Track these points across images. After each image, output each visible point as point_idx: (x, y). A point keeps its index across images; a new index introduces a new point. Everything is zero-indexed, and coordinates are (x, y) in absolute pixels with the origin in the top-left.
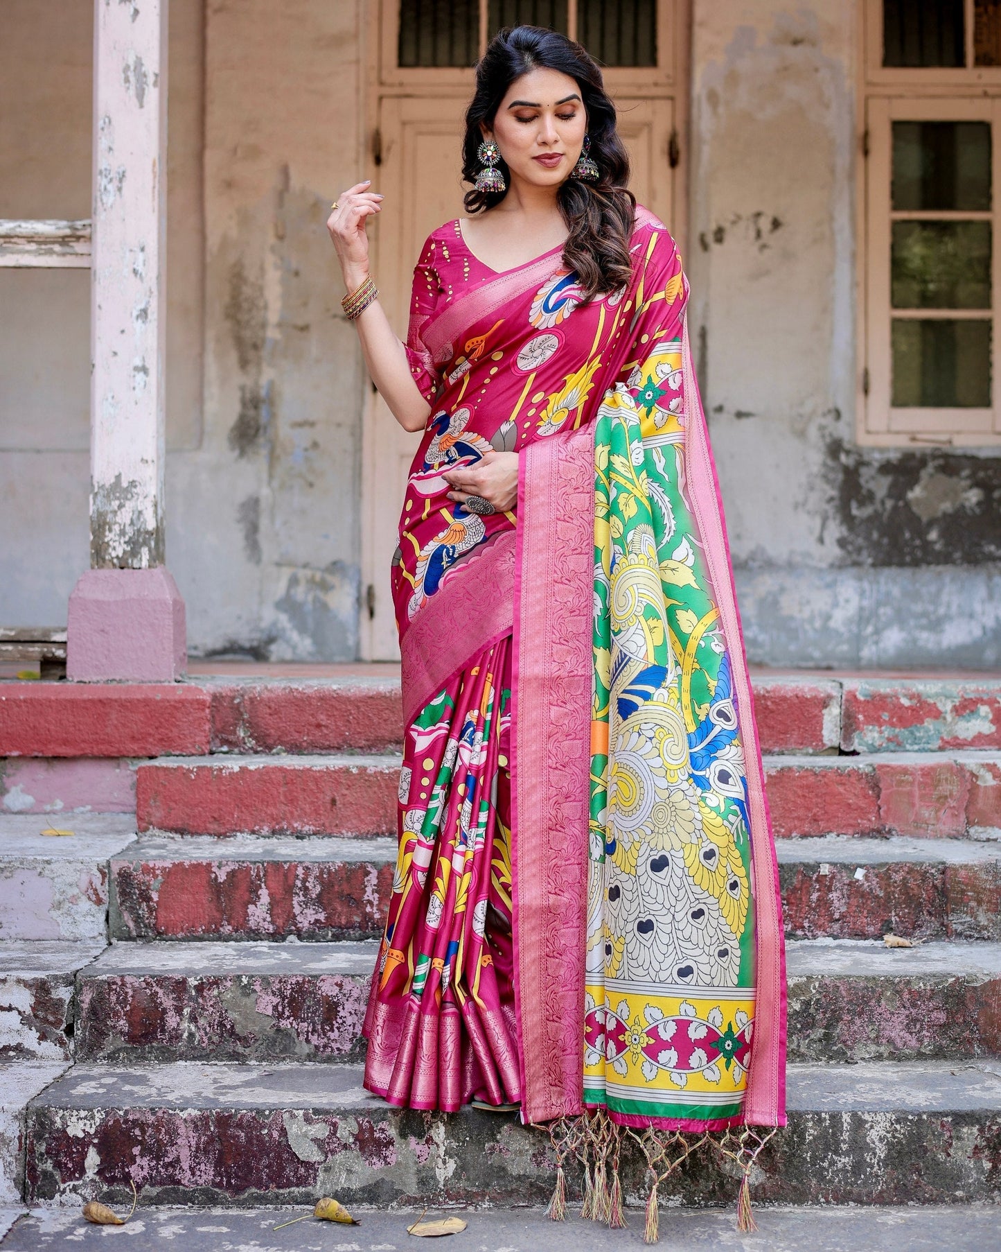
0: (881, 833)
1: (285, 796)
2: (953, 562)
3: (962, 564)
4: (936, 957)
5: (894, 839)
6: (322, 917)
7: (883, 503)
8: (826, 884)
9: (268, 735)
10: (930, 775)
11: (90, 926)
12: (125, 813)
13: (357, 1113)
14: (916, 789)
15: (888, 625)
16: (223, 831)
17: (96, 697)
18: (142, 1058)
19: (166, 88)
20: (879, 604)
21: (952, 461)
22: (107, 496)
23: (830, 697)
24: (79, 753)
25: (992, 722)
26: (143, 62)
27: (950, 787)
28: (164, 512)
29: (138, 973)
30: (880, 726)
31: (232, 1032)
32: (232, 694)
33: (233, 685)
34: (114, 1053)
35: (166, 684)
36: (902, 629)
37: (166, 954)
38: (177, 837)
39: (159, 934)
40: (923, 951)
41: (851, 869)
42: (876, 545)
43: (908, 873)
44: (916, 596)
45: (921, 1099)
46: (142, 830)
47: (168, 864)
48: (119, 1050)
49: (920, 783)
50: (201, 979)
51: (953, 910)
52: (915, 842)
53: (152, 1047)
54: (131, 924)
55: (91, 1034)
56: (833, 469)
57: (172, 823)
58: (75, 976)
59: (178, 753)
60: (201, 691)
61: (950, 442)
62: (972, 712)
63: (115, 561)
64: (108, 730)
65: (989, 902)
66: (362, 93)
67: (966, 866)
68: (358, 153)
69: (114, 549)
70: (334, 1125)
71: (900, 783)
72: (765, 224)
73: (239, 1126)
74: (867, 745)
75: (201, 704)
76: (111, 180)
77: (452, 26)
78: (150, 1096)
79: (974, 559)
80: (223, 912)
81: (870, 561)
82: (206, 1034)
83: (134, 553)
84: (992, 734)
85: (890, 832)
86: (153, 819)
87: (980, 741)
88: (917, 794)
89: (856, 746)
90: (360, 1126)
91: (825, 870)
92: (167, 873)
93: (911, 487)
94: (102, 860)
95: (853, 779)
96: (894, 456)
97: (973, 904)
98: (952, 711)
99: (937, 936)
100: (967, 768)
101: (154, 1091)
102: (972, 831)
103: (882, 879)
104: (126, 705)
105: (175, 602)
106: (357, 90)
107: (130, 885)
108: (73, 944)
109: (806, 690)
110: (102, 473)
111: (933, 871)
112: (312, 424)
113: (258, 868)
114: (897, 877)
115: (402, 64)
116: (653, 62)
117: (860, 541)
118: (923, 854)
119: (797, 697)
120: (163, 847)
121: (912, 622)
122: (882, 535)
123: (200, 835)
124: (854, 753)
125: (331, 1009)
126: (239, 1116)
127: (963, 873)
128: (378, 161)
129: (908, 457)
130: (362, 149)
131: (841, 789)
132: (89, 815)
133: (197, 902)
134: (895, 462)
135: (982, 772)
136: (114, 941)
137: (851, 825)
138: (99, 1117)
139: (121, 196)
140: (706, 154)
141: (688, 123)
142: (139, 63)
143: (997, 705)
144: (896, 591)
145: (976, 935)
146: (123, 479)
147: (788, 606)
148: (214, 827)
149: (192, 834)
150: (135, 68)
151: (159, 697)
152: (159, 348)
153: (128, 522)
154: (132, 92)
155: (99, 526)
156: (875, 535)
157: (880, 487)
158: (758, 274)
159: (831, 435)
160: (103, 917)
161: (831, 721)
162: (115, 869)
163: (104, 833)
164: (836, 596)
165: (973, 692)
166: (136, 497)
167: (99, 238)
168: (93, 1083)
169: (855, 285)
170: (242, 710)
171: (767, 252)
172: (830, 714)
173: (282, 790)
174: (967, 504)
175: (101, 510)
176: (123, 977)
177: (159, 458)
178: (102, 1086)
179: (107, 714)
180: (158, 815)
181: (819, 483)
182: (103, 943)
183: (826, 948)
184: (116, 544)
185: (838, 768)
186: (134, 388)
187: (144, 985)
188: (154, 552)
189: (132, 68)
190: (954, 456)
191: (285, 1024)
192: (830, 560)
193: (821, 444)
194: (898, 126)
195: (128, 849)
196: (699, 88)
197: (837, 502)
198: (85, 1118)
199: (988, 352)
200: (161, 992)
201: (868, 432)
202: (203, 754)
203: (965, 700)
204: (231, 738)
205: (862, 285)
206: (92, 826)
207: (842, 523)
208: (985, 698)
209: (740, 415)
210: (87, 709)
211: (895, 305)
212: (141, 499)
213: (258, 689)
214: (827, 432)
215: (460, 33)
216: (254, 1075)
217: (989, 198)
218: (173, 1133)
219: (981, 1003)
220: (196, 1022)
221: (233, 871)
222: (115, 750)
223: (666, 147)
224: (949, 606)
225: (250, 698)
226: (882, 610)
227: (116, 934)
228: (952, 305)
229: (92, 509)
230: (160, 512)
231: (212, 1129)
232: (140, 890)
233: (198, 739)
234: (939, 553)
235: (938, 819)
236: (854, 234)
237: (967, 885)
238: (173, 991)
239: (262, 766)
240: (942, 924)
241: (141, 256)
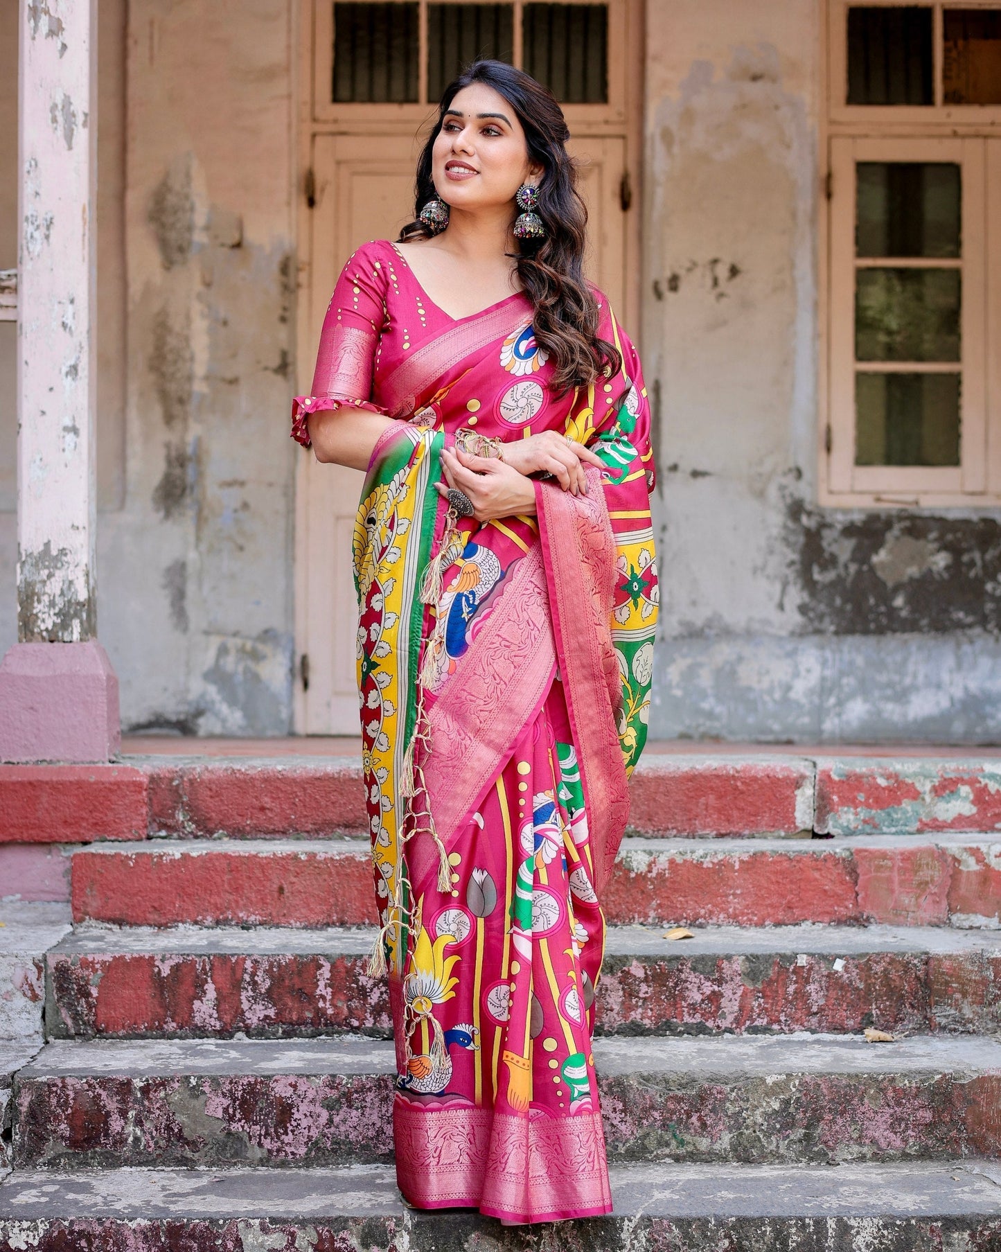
0: (859, 921)
1: (230, 884)
2: (920, 630)
3: (929, 631)
4: (920, 1052)
5: (872, 927)
6: (271, 1012)
7: (846, 567)
8: (803, 976)
9: (209, 819)
10: (910, 860)
11: (24, 1023)
12: (56, 901)
13: (316, 1221)
14: (895, 874)
15: (852, 696)
16: (163, 921)
17: (25, 779)
18: (85, 1164)
19: (95, 128)
20: (842, 674)
21: (918, 522)
22: (36, 565)
23: (803, 777)
24: (7, 838)
25: (973, 802)
26: (72, 100)
27: (931, 872)
28: (96, 582)
29: (79, 1073)
30: (856, 807)
31: (180, 1136)
32: (170, 776)
33: (171, 766)
34: (54, 1159)
35: (100, 765)
36: (866, 701)
37: (107, 1054)
38: (115, 928)
39: (99, 1031)
40: (905, 1046)
41: (829, 959)
42: (839, 612)
43: (889, 964)
44: (881, 666)
45: (908, 1203)
46: (76, 921)
47: (108, 958)
48: (59, 1156)
49: (900, 868)
50: (147, 1080)
51: (937, 1003)
52: (895, 930)
53: (96, 1152)
54: (69, 1022)
55: (30, 1139)
56: (793, 532)
57: (109, 914)
58: (13, 1077)
59: (113, 838)
60: (138, 772)
61: (917, 503)
62: (952, 792)
63: (44, 634)
64: (39, 814)
65: (975, 993)
66: (294, 131)
67: (950, 956)
68: (290, 194)
69: (43, 621)
70: (293, 1235)
71: (879, 868)
72: (722, 271)
73: (192, 1236)
74: (842, 827)
75: (138, 786)
76: (38, 227)
77: (389, 59)
78: (95, 1205)
79: (942, 627)
80: (166, 1008)
81: (832, 628)
82: (153, 1138)
83: (65, 625)
84: (973, 815)
85: (868, 920)
86: (89, 909)
87: (960, 823)
88: (896, 880)
89: (830, 829)
90: (320, 1235)
91: (802, 961)
92: (109, 968)
93: (876, 551)
94: (38, 954)
95: (830, 864)
96: (858, 518)
97: (958, 996)
98: (930, 792)
99: (919, 1030)
100: (949, 852)
101: (99, 1199)
102: (954, 918)
103: (862, 970)
104: (58, 788)
105: (109, 678)
106: (289, 126)
107: (67, 980)
108: (7, 1043)
109: (778, 769)
110: (31, 538)
111: (916, 962)
112: (242, 484)
113: (204, 960)
114: (878, 968)
115: (336, 99)
116: (603, 98)
117: (822, 607)
118: (904, 943)
119: (768, 777)
120: (101, 938)
121: (877, 694)
122: (845, 601)
123: (140, 925)
124: (828, 836)
125: (285, 1111)
126: (191, 1226)
127: (947, 963)
128: (311, 202)
129: (873, 518)
130: (294, 190)
131: (817, 875)
132: (19, 904)
133: (138, 997)
134: (859, 524)
135: (965, 856)
136: (51, 1039)
137: (828, 913)
138: (42, 1228)
139: (49, 245)
140: (660, 196)
141: (641, 164)
142: (67, 102)
143: (978, 785)
144: (860, 661)
145: (961, 1029)
146: (52, 546)
147: (747, 675)
148: (154, 917)
149: (131, 925)
150: (63, 107)
151: (93, 779)
152: (90, 407)
153: (58, 592)
154: (60, 132)
155: (27, 597)
156: (838, 601)
157: (844, 550)
158: (716, 324)
159: (791, 495)
160: (40, 1014)
161: (803, 802)
162: (52, 963)
163: (36, 924)
164: (796, 666)
165: (954, 771)
166: (66, 565)
167: (26, 289)
168: (34, 1192)
169: (816, 336)
170: (181, 792)
171: (724, 301)
172: (803, 795)
173: (226, 877)
174: (935, 568)
175: (28, 580)
176: (63, 1078)
177: (90, 524)
178: (44, 1194)
179: (37, 797)
180: (94, 904)
181: (780, 547)
182: (40, 1041)
183: (803, 1043)
184: (46, 616)
185: (814, 853)
186: (64, 450)
187: (86, 1087)
188: (86, 625)
189: (60, 107)
190: (920, 518)
191: (236, 1127)
192: (790, 628)
193: (781, 506)
194: (863, 168)
195: (64, 941)
196: (652, 127)
197: (798, 567)
198: (28, 1229)
199: (956, 408)
200: (104, 1094)
201: (831, 492)
202: (140, 840)
203: (945, 780)
204: (170, 822)
205: (825, 336)
206: (23, 916)
207: (803, 588)
208: (966, 777)
209: (696, 474)
210: (16, 791)
211: (859, 357)
212: (72, 568)
213: (198, 770)
214: (787, 492)
215: (398, 67)
216: (204, 1181)
217: (958, 244)
218: (121, 1244)
219: (969, 1102)
220: (142, 1126)
221: (178, 965)
222: (46, 835)
223: (617, 188)
224: (915, 676)
225: (190, 780)
226: (845, 681)
227: (53, 1031)
228: (920, 359)
229: (19, 578)
230: (91, 581)
231: (163, 1239)
232: (78, 985)
233: (134, 823)
234: (906, 619)
235: (918, 906)
236: (816, 282)
237: (951, 976)
238: (117, 1093)
239: (205, 852)
240: (925, 1017)
241: (70, 308)
